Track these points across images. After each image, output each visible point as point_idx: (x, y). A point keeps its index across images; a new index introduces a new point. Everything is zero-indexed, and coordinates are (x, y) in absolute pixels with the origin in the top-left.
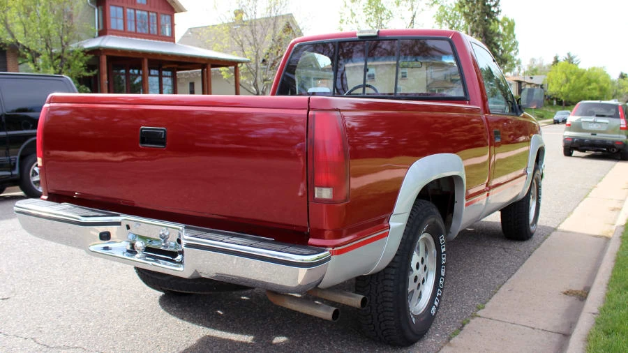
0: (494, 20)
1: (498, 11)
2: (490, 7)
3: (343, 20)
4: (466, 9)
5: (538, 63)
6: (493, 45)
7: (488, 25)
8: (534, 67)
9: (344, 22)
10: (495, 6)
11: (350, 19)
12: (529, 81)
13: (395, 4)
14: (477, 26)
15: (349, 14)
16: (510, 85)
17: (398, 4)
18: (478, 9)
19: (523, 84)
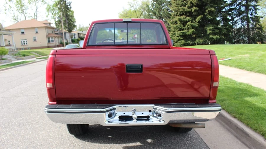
0: (69, 11)
1: (71, 7)
2: (67, 5)
3: (6, 9)
4: (59, 6)
5: (82, 26)
6: (69, 20)
7: (67, 13)
8: (81, 28)
9: (7, 10)
10: (70, 5)
11: (10, 9)
12: (82, 33)
13: (29, 4)
14: (64, 13)
15: (9, 7)
16: (76, 34)
17: (30, 3)
18: (63, 6)
19: (80, 34)
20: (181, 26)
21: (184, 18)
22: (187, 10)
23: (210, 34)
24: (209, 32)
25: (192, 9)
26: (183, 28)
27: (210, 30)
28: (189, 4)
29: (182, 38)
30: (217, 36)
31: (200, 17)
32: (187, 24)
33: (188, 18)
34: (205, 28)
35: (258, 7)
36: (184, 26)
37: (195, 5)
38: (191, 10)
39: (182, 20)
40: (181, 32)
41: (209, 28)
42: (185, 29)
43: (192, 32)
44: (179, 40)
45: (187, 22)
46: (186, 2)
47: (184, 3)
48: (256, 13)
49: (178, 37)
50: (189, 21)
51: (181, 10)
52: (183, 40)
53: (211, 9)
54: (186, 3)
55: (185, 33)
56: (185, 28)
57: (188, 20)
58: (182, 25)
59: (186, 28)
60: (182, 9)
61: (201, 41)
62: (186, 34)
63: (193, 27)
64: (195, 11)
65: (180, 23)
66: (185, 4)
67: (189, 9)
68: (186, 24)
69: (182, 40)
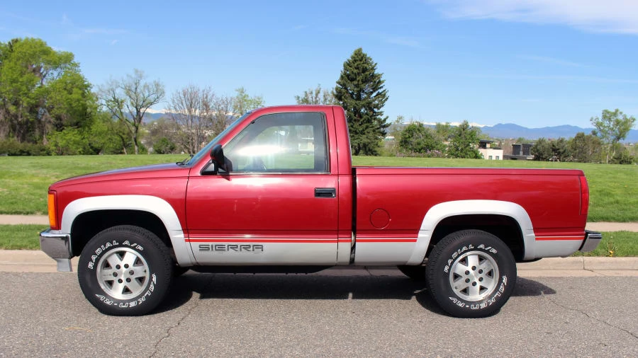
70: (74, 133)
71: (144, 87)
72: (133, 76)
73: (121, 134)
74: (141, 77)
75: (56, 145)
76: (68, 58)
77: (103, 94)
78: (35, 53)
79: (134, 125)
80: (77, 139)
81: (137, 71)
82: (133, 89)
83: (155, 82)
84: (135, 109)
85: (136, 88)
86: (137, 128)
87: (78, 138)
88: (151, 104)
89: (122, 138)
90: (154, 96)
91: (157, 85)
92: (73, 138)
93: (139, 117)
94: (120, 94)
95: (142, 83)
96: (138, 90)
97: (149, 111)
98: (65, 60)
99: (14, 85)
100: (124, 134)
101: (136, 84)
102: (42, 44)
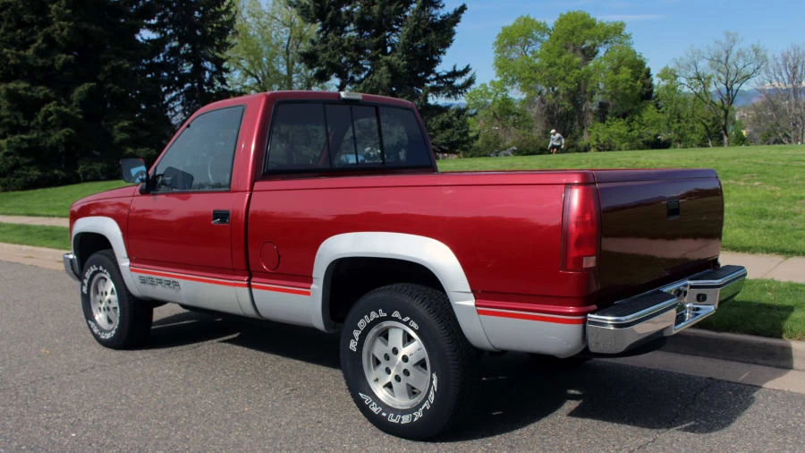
20: (16, 118)
21: (25, 89)
22: (37, 62)
23: (124, 143)
24: (119, 137)
25: (53, 61)
26: (24, 123)
27: (122, 130)
28: (40, 41)
29: (27, 160)
30: (148, 149)
31: (86, 88)
32: (43, 109)
33: (41, 91)
34: (103, 123)
35: (225, 65)
36: (29, 117)
37: (63, 45)
38: (50, 63)
39: (20, 96)
40: (23, 140)
41: (121, 124)
42: (34, 128)
43: (63, 138)
44: (17, 166)
45: (41, 103)
46: (23, 34)
47: (17, 38)
48: (223, 81)
49: (11, 157)
50: (47, 100)
51: (12, 62)
52: (32, 168)
53: (121, 62)
54: (25, 37)
55: (37, 141)
56: (32, 124)
57: (45, 95)
58: (20, 115)
59: (38, 123)
60: (19, 57)
61: (98, 167)
62: (41, 145)
63: (65, 121)
64: (67, 65)
65: (9, 108)
66: (23, 39)
67: (44, 60)
68: (39, 111)
69: (30, 165)
70: (619, 123)
71: (738, 55)
72: (724, 41)
73: (704, 121)
74: (734, 42)
75: (597, 140)
76: (617, 30)
77: (682, 70)
78: (575, 28)
79: (722, 108)
80: (622, 132)
81: (728, 35)
82: (723, 59)
83: (753, 46)
84: (724, 86)
85: (727, 58)
86: (727, 112)
87: (624, 130)
88: (748, 77)
89: (706, 126)
90: (751, 66)
91: (756, 51)
92: (617, 131)
93: (730, 97)
94: (704, 67)
95: (735, 50)
96: (729, 61)
97: (745, 87)
98: (615, 32)
99: (550, 69)
100: (709, 121)
101: (727, 52)
102: (584, 17)
